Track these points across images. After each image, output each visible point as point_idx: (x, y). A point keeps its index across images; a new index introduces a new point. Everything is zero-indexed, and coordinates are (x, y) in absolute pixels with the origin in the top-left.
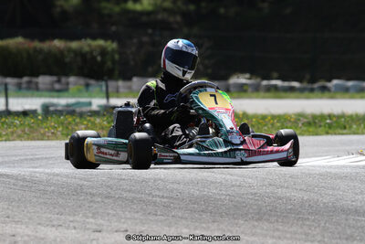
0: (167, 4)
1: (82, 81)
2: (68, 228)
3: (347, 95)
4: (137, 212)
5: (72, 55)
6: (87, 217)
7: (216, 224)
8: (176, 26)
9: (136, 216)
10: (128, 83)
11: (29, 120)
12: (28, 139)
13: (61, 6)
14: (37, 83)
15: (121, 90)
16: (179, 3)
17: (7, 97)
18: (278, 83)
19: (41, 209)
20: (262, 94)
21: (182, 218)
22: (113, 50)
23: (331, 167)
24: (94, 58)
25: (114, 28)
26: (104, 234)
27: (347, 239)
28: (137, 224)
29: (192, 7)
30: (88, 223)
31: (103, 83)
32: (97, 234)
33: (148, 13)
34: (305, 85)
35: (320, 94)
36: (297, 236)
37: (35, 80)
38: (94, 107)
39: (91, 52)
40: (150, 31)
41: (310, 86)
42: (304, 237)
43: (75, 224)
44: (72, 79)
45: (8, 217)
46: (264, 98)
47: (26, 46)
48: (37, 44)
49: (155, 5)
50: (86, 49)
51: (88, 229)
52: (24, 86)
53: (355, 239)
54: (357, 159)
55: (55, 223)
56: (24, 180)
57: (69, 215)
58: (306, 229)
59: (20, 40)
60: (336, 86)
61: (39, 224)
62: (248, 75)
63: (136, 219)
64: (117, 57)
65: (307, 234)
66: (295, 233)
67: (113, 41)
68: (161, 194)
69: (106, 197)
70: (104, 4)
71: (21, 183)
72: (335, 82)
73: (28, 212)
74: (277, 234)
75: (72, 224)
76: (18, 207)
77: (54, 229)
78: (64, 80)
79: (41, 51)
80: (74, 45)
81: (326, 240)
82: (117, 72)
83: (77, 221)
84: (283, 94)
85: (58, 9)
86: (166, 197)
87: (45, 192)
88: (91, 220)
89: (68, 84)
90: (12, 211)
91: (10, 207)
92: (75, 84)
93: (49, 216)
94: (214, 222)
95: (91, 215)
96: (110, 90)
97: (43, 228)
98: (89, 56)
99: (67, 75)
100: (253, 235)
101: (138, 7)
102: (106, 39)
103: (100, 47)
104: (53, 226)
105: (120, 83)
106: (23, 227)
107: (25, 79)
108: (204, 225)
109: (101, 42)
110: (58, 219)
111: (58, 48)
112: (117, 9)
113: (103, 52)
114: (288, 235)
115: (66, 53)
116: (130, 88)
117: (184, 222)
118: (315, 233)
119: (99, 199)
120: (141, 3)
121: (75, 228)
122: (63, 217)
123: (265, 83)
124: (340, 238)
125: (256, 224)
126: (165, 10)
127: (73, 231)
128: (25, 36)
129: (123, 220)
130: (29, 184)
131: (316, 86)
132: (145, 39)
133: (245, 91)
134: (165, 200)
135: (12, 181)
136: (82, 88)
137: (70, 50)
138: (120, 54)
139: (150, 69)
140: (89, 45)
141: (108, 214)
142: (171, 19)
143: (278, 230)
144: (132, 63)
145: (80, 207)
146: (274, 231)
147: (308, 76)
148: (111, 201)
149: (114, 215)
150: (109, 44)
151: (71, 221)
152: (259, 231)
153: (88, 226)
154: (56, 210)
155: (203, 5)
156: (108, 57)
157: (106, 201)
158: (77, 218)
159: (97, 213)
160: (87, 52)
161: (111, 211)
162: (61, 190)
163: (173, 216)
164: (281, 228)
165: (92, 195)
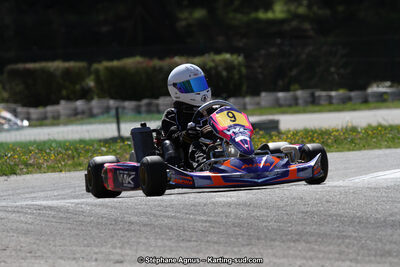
0: (302, 10)
4: (171, 239)
6: (115, 248)
8: (311, 33)
9: (167, 243)
10: (257, 99)
13: (186, 19)
14: (157, 105)
15: (249, 107)
16: (315, 8)
17: (118, 123)
19: (70, 242)
21: (216, 243)
22: (240, 64)
24: (218, 74)
26: (125, 264)
27: (382, 256)
28: (164, 251)
29: (327, 12)
30: (113, 254)
32: (118, 265)
33: (282, 22)
36: (331, 256)
37: (155, 101)
39: (216, 68)
40: (279, 41)
42: (337, 255)
43: (99, 256)
45: (30, 252)
47: (144, 65)
48: (156, 63)
49: (289, 11)
50: (212, 64)
51: (110, 260)
52: (143, 109)
53: (391, 256)
55: (78, 255)
56: (67, 211)
57: (97, 246)
58: (343, 248)
59: (138, 59)
61: (61, 258)
62: (388, 84)
63: (165, 247)
64: (244, 70)
65: (341, 253)
66: (330, 252)
67: (239, 55)
69: (145, 225)
70: (231, 15)
71: (61, 215)
73: (55, 246)
74: (311, 253)
75: (94, 256)
76: (47, 240)
77: (74, 262)
79: (160, 69)
80: (197, 60)
81: (359, 258)
82: (244, 88)
83: (102, 253)
85: (184, 23)
86: (210, 222)
87: (82, 223)
88: (118, 251)
90: (38, 245)
91: (38, 242)
93: (75, 248)
94: (248, 245)
95: (119, 245)
97: (62, 262)
98: (213, 72)
100: (284, 256)
101: (270, 15)
102: (232, 53)
103: (226, 61)
104: (74, 259)
105: (248, 100)
106: (42, 262)
107: (145, 101)
108: (236, 250)
109: (227, 56)
110: (83, 251)
112: (245, 19)
113: (229, 67)
114: (321, 256)
116: (258, 104)
117: (216, 246)
118: (350, 251)
120: (274, 12)
121: (96, 260)
122: (89, 249)
124: (375, 256)
125: (292, 244)
126: (296, 16)
127: (94, 263)
128: (142, 55)
132: (273, 50)
134: (208, 224)
135: (53, 213)
138: (248, 67)
139: (280, 83)
140: (213, 61)
141: (139, 243)
143: (313, 250)
144: (260, 76)
145: (112, 237)
148: (148, 229)
150: (235, 57)
151: (96, 253)
152: (291, 252)
153: (112, 257)
154: (86, 242)
155: (341, 8)
156: (235, 72)
157: (143, 229)
158: (103, 249)
159: (128, 243)
160: (211, 68)
161: (143, 240)
162: (100, 220)
163: (208, 241)
164: (316, 247)
165: (131, 223)
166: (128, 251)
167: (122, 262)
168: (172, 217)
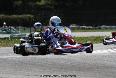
0: (49, 2)
1: (23, 28)
2: (19, 75)
3: (107, 30)
4: (41, 69)
5: (19, 19)
6: (25, 71)
7: (66, 72)
8: (52, 9)
9: (40, 70)
11: (6, 41)
12: (6, 47)
13: (16, 4)
16: (53, 2)
18: (85, 27)
19: (10, 69)
20: (80, 30)
21: (55, 71)
22: (32, 18)
23: (102, 53)
24: (26, 20)
25: (33, 11)
27: (107, 76)
28: (41, 73)
29: (57, 3)
30: (25, 73)
31: (30, 28)
33: (43, 6)
34: (94, 27)
35: (98, 30)
36: (92, 76)
38: (27, 36)
40: (44, 11)
41: (95, 28)
42: (94, 76)
44: (20, 27)
46: (81, 32)
47: (5, 17)
48: (8, 16)
49: (45, 3)
50: (25, 17)
53: (110, 76)
54: (110, 51)
55: (15, 73)
56: (5, 60)
57: (19, 71)
58: (94, 73)
59: (3, 15)
60: (103, 27)
61: (10, 74)
62: (75, 25)
63: (40, 71)
65: (95, 75)
67: (32, 15)
68: (48, 63)
70: (29, 3)
71: (4, 61)
72: (103, 26)
73: (6, 70)
74: (85, 75)
75: (20, 74)
76: (3, 68)
77: (14, 75)
78: (17, 27)
79: (9, 18)
80: (20, 16)
81: (101, 77)
83: (22, 73)
84: (87, 30)
85: (15, 5)
86: (50, 64)
87: (11, 63)
88: (26, 72)
89: (18, 29)
90: (1, 70)
92: (21, 29)
93: (13, 71)
94: (65, 72)
95: (26, 70)
96: (32, 30)
97: (11, 75)
98: (25, 20)
99: (18, 26)
101: (40, 4)
102: (30, 14)
103: (28, 17)
104: (14, 74)
106: (5, 75)
108: (62, 73)
109: (29, 15)
110: (15, 72)
111: (15, 17)
112: (34, 4)
113: (29, 18)
114: (89, 75)
115: (17, 19)
117: (56, 72)
118: (97, 74)
119: (29, 65)
120: (41, 2)
121: (21, 75)
122: (17, 71)
123: (81, 27)
124: (105, 76)
125: (79, 72)
126: (49, 4)
127: (21, 76)
128: (4, 14)
129: (36, 72)
130: (6, 61)
131: (97, 27)
132: (43, 14)
133: (75, 30)
134: (50, 65)
135: (1, 60)
136: (23, 30)
137: (19, 18)
138: (35, 19)
139: (44, 23)
140: (25, 16)
141: (32, 70)
142: (51, 7)
143: (85, 74)
144: (38, 21)
145: (23, 68)
146: (84, 74)
147: (94, 25)
148: (32, 66)
149: (33, 70)
150: (31, 15)
151: (20, 73)
152: (79, 74)
153: (25, 74)
154: (15, 69)
155: (61, 2)
156: (31, 20)
157: (31, 66)
158: (22, 72)
159: (28, 70)
160: (24, 19)
161: (32, 69)
162: (16, 63)
163: (52, 70)
164: (86, 73)
165: (26, 64)
166: (29, 72)
167: (29, 76)
168: (38, 62)
